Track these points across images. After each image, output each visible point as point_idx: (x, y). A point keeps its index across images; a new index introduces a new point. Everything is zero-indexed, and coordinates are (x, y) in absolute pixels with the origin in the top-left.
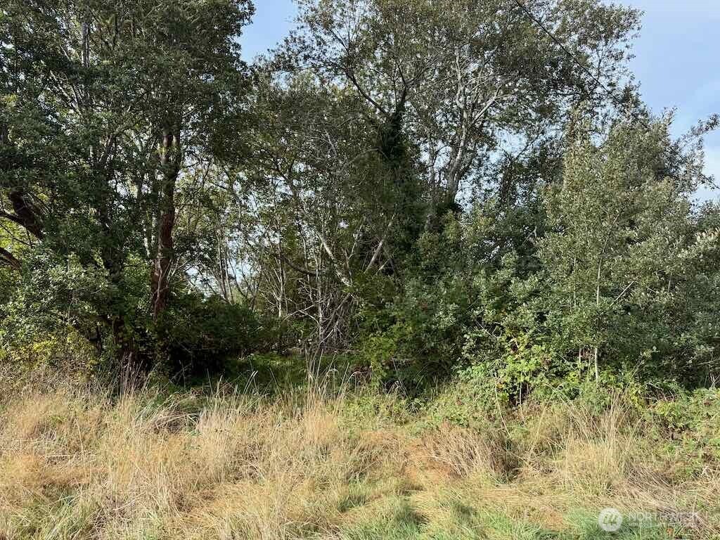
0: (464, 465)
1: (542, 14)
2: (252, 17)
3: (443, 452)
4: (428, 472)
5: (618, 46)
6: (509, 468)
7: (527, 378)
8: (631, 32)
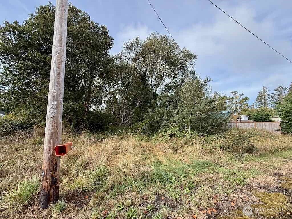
0: (166, 151)
1: (177, 53)
2: (113, 46)
3: (161, 148)
4: (158, 152)
5: (193, 62)
6: (175, 151)
7: (175, 132)
8: (195, 60)
